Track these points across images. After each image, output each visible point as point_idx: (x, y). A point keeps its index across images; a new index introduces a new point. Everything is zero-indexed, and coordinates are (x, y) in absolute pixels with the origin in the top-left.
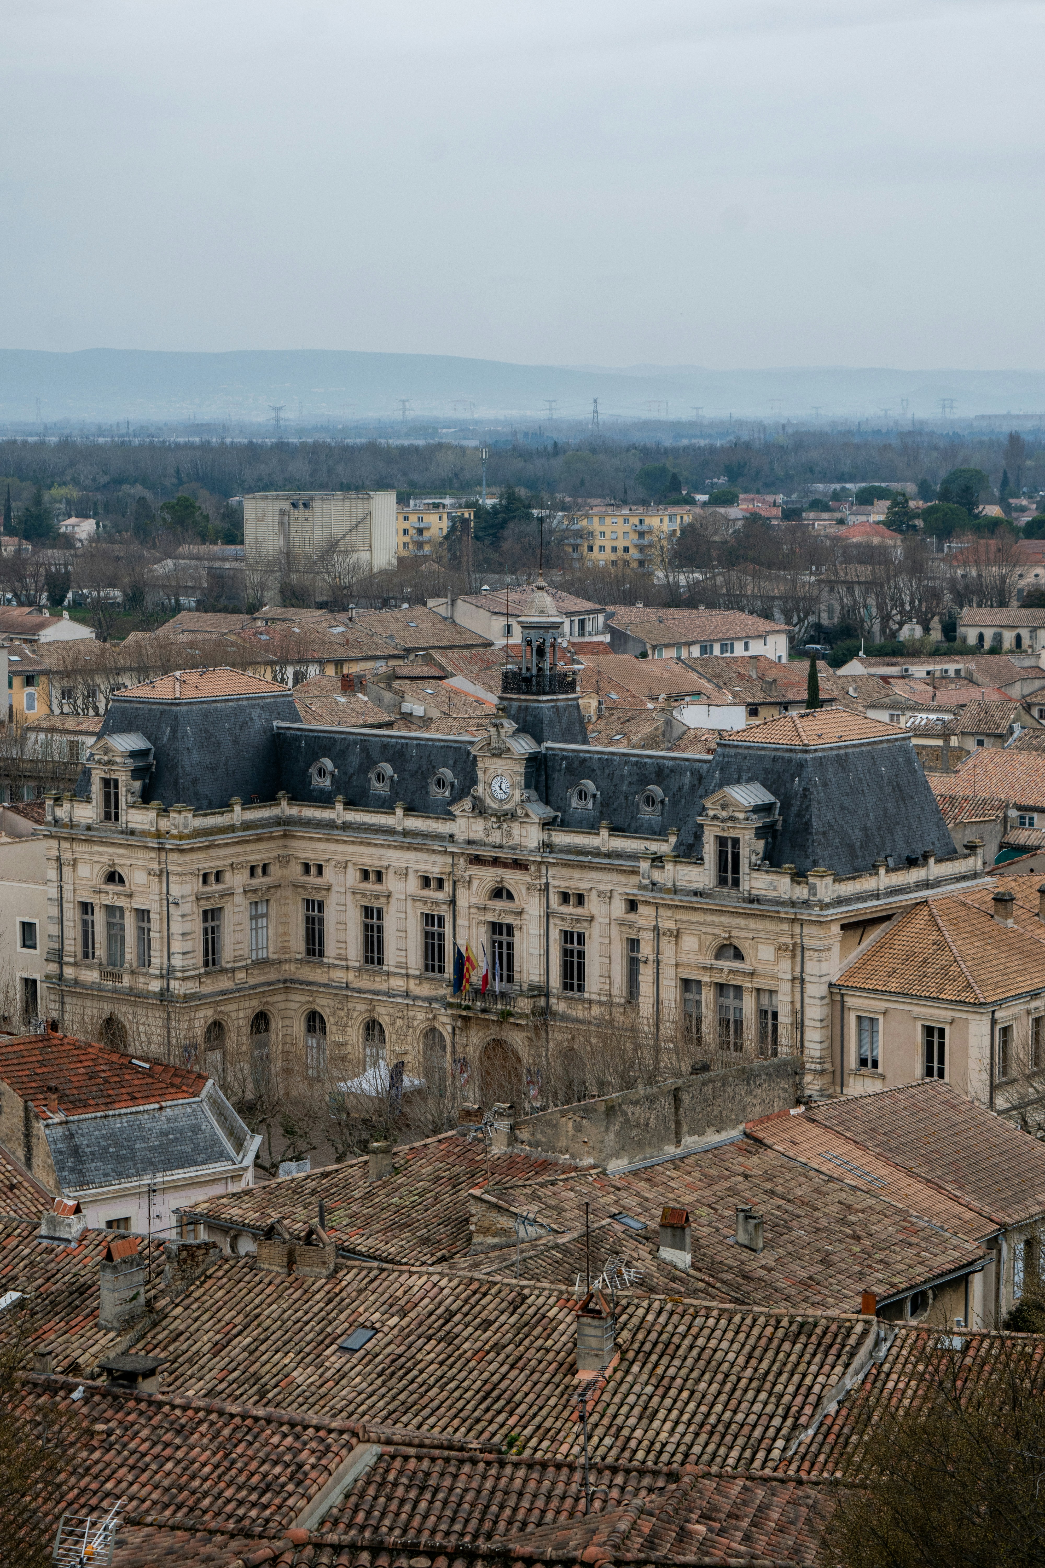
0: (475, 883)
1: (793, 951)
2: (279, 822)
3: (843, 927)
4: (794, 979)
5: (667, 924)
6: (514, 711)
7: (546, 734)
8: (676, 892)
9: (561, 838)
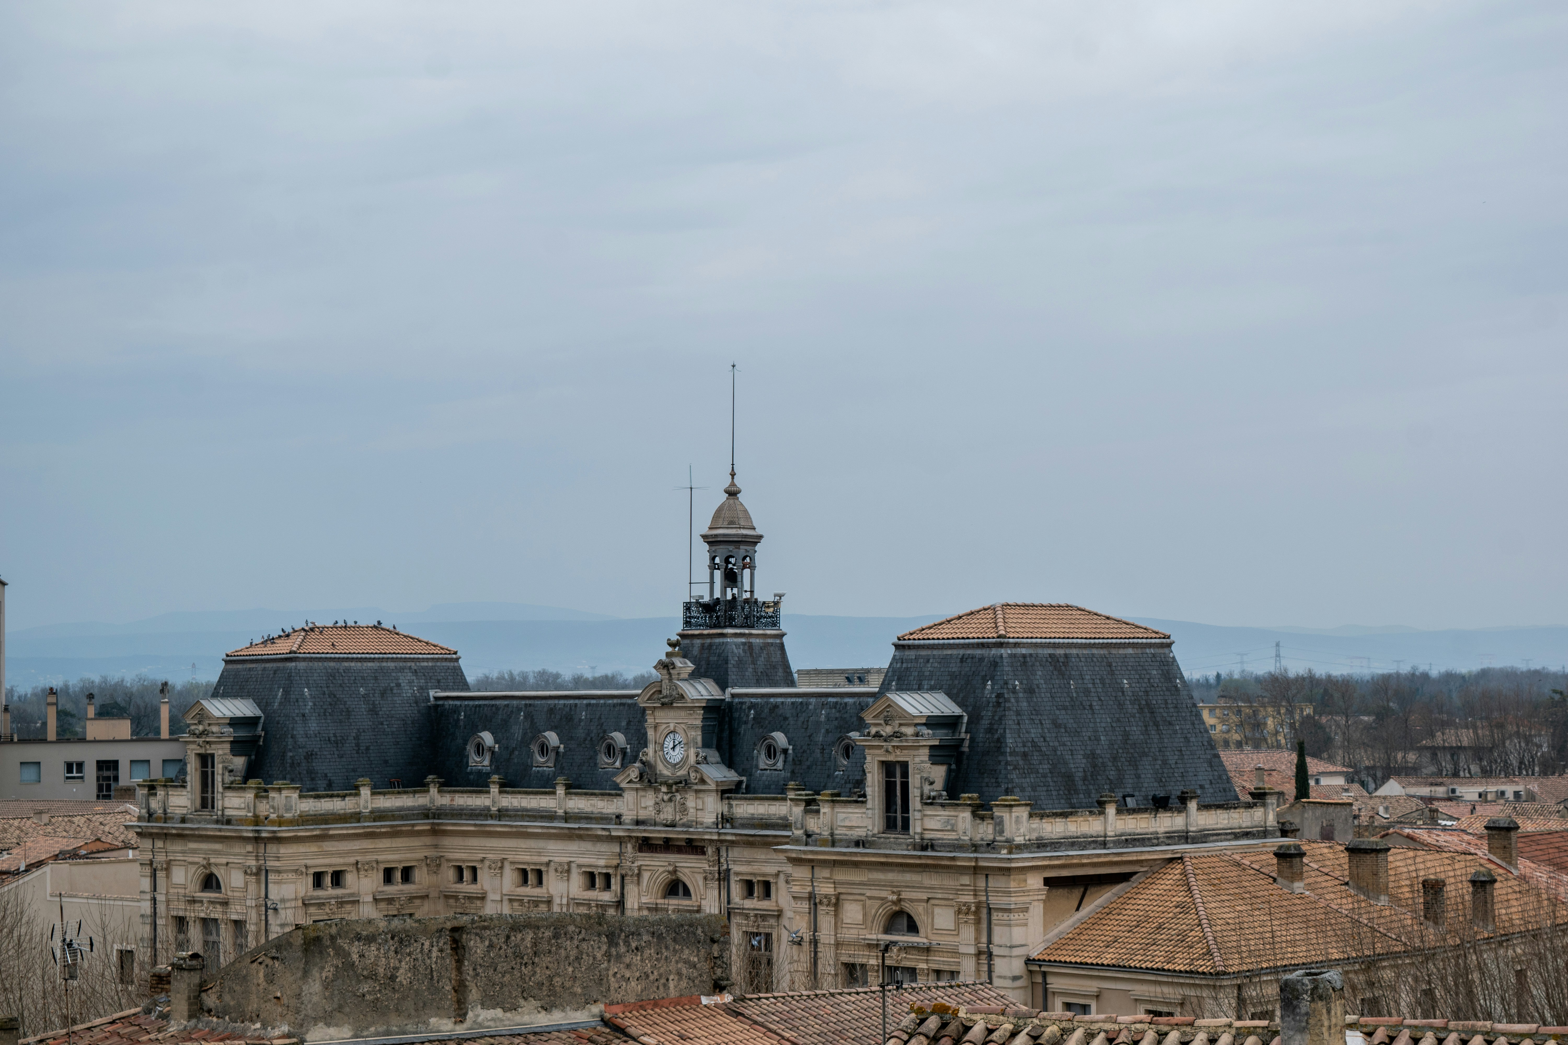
0: (646, 876)
1: (977, 912)
2: (426, 813)
3: (1049, 882)
4: (979, 954)
5: (826, 889)
6: (696, 651)
7: (732, 677)
8: (833, 844)
9: (745, 809)
